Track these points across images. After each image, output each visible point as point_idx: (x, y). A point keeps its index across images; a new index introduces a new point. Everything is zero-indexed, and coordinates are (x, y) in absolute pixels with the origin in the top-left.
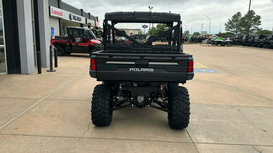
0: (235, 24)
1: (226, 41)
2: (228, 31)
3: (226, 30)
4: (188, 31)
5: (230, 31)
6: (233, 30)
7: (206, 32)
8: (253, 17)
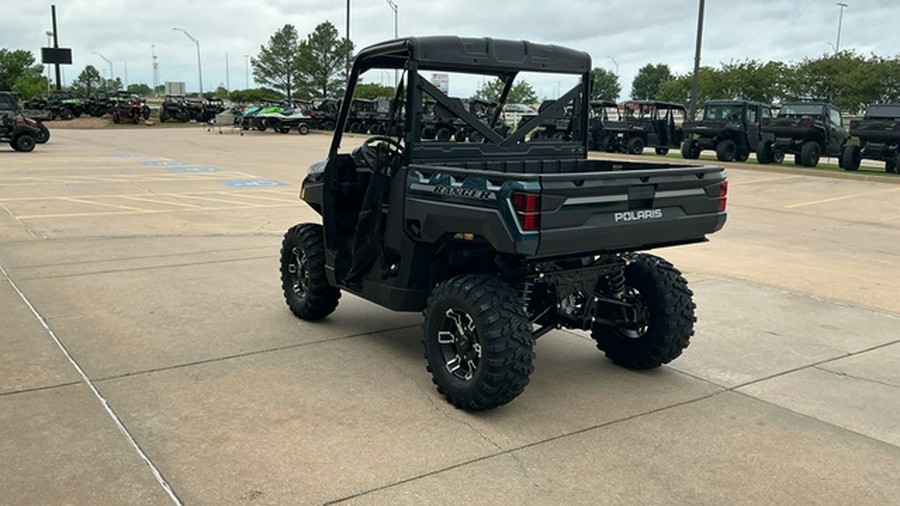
0: (281, 61)
1: (291, 117)
2: (264, 85)
3: (256, 80)
4: (118, 79)
5: (270, 83)
6: (279, 81)
7: (182, 85)
8: (334, 42)
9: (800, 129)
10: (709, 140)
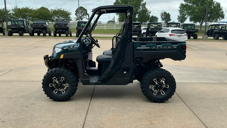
9: (41, 27)
10: (16, 30)
